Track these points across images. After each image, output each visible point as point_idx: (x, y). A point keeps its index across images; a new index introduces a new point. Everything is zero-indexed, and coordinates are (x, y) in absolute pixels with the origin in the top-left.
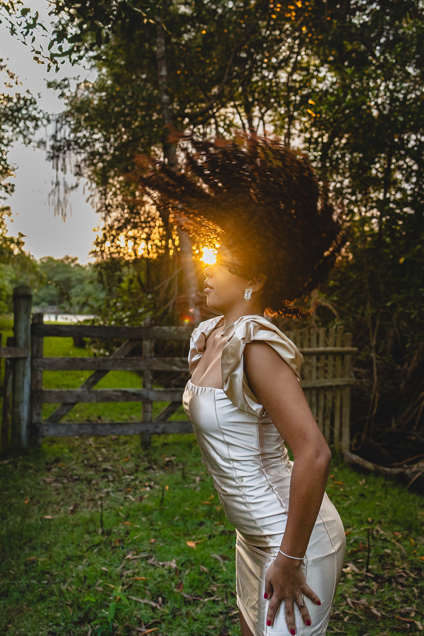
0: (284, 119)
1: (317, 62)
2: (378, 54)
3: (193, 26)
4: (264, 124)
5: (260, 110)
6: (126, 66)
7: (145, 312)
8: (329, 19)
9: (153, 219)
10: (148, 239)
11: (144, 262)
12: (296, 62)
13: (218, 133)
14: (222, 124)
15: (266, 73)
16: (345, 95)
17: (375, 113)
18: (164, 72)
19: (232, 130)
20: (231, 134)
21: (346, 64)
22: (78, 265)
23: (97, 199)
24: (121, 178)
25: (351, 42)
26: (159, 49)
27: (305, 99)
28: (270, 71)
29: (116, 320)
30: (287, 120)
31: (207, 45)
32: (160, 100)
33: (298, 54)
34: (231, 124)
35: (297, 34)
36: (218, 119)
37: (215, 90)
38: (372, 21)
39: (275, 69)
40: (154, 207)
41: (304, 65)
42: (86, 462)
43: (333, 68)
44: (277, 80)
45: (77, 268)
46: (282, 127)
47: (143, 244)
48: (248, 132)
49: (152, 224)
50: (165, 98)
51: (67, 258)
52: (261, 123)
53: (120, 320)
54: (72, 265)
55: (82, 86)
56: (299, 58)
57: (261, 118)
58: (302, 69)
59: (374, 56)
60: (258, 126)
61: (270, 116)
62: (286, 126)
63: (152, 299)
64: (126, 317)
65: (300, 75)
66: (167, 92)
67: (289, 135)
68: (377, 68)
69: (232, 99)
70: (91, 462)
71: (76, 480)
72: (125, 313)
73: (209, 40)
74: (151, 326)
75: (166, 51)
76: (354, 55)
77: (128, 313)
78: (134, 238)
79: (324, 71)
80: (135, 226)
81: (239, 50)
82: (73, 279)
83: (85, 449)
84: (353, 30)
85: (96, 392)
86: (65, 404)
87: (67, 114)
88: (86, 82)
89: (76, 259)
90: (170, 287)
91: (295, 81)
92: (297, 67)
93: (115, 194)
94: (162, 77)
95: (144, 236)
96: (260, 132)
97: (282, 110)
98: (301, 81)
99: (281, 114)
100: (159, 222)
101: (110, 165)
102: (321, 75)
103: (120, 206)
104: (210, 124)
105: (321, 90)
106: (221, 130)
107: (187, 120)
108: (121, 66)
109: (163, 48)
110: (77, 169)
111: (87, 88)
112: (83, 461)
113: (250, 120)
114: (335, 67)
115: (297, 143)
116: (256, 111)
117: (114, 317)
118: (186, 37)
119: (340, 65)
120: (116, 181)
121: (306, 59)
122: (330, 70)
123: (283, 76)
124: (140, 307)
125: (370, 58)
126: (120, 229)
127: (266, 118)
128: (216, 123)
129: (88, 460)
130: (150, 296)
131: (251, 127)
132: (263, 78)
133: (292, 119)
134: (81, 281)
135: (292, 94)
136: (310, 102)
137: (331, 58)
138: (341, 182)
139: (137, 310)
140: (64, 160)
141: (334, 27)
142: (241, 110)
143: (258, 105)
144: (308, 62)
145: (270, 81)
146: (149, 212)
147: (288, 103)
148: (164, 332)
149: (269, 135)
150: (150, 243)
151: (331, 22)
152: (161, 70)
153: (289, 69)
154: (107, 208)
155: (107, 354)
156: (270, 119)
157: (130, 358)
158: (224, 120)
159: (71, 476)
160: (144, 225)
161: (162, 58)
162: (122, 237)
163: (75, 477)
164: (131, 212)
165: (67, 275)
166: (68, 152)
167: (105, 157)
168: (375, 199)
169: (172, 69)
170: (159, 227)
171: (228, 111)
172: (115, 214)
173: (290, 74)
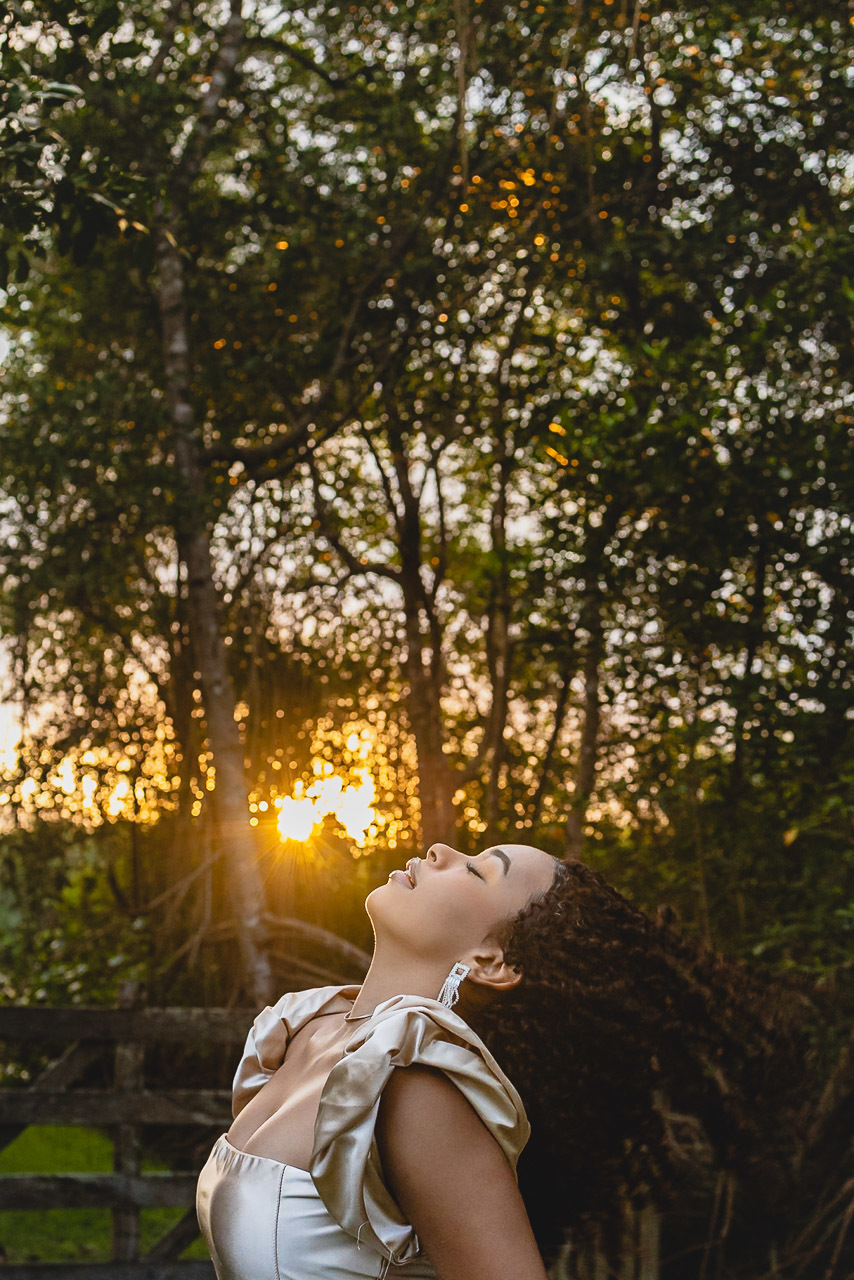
0: (490, 466)
1: (575, 324)
2: (729, 307)
3: (256, 227)
4: (438, 479)
5: (429, 442)
6: (83, 329)
7: (125, 966)
8: (603, 215)
9: (151, 722)
10: (135, 774)
11: (125, 833)
12: (522, 323)
13: (319, 502)
14: (329, 477)
15: (443, 350)
16: (644, 412)
17: (723, 455)
18: (179, 346)
19: (358, 494)
20: (353, 503)
21: (649, 328)
24: (67, 615)
25: (660, 273)
26: (169, 286)
27: (543, 415)
28: (454, 345)
29: (48, 986)
30: (497, 468)
31: (292, 276)
32: (168, 416)
33: (526, 301)
34: (354, 479)
35: (522, 254)
36: (321, 466)
37: (313, 391)
38: (716, 224)
39: (470, 338)
40: (152, 689)
41: (543, 331)
43: (615, 339)
44: (472, 367)
46: (485, 487)
47: (122, 786)
48: (397, 498)
49: (146, 734)
50: (182, 410)
52: (431, 475)
53: (59, 988)
56: (529, 312)
57: (432, 464)
58: (537, 340)
59: (719, 313)
60: (423, 483)
61: (455, 457)
62: (496, 486)
63: (145, 930)
64: (75, 979)
65: (531, 354)
66: (186, 396)
67: (501, 508)
68: (729, 340)
69: (354, 414)
72: (73, 967)
73: (300, 265)
74: (138, 1005)
75: (187, 292)
76: (668, 307)
77: (82, 968)
78: (101, 771)
79: (591, 346)
80: (101, 739)
81: (377, 290)
84: (665, 248)
90: (191, 898)
91: (517, 371)
92: (522, 334)
93: (51, 657)
94: (174, 356)
95: (126, 765)
96: (428, 498)
97: (485, 444)
98: (532, 372)
99: (482, 455)
100: (165, 730)
101: (38, 582)
102: (585, 356)
103: (64, 686)
104: (299, 477)
105: (586, 396)
106: (327, 493)
107: (238, 468)
108: (68, 328)
109: (178, 284)
113: (403, 466)
114: (623, 336)
115: (523, 529)
116: (418, 447)
117: (45, 977)
118: (238, 255)
119: (632, 333)
120: (54, 624)
121: (546, 315)
122: (607, 344)
123: (487, 358)
124: (114, 953)
125: (708, 315)
126: (62, 747)
127: (444, 463)
128: (315, 474)
130: (138, 924)
131: (406, 488)
132: (436, 362)
133: (510, 466)
135: (510, 403)
136: (555, 428)
137: (611, 315)
138: (638, 630)
139: (104, 961)
141: (619, 236)
142: (380, 443)
143: (422, 430)
144: (551, 323)
145: (455, 368)
146: (139, 703)
147: (499, 427)
148: (171, 1021)
149: (453, 506)
150: (141, 783)
151: (607, 225)
152: (171, 339)
153: (503, 341)
154: (29, 694)
155: (25, 1075)
156: (455, 465)
157: (81, 1091)
158: (335, 468)
160: (125, 737)
161: (174, 311)
162: (67, 765)
164: (92, 701)
167: (25, 560)
168: (724, 675)
169: (199, 336)
170: (166, 741)
171: (346, 443)
172: (50, 707)
173: (506, 353)
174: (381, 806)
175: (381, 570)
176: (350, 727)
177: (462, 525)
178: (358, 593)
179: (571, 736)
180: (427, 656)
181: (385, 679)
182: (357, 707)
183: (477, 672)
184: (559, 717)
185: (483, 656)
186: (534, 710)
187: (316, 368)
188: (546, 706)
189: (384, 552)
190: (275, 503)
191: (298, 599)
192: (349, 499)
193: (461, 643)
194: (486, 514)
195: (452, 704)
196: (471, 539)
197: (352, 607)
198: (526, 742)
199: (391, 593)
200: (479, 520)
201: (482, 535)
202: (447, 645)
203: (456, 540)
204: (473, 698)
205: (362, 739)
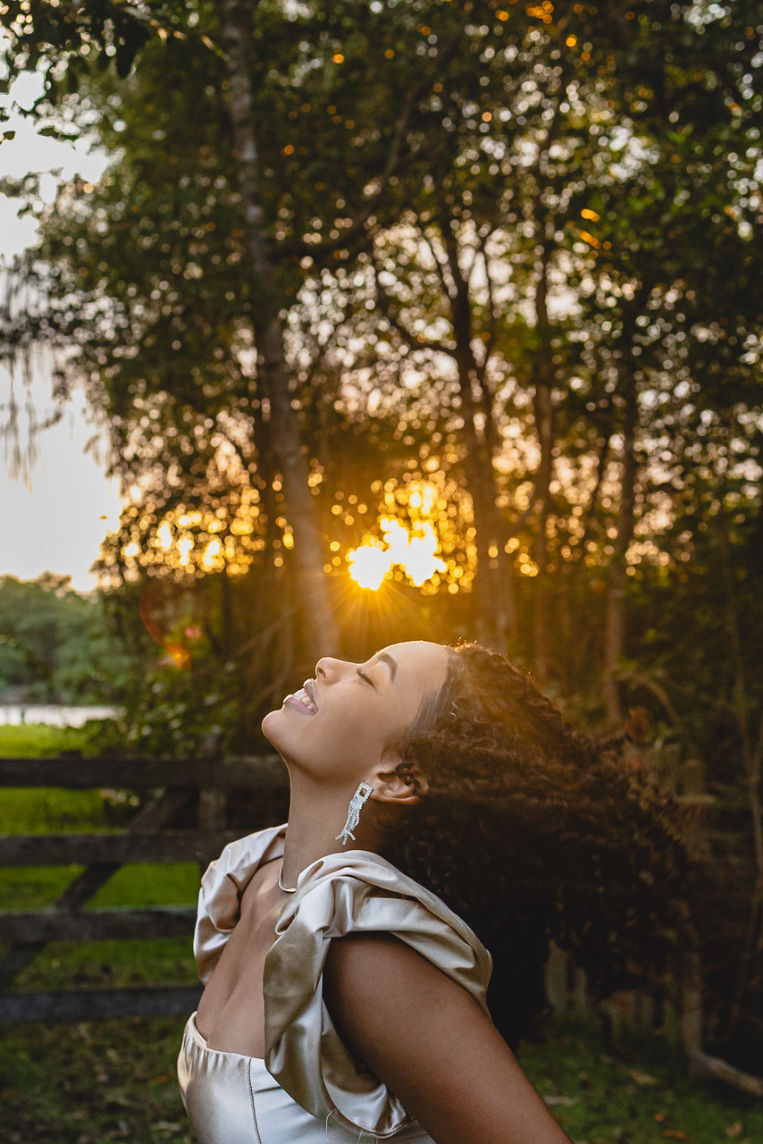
0: (531, 249)
1: (606, 115)
2: (748, 94)
3: (314, 41)
4: (487, 262)
5: (477, 229)
6: (165, 145)
7: (220, 704)
8: (629, 16)
9: (237, 488)
10: (223, 535)
11: (217, 586)
12: (559, 118)
13: (380, 287)
14: (390, 264)
15: (488, 145)
16: (671, 193)
17: (745, 230)
18: (249, 154)
19: (415, 279)
20: (410, 286)
21: (674, 117)
22: (72, 594)
23: (105, 445)
24: (161, 397)
25: (684, 65)
26: (240, 101)
27: (579, 202)
28: (496, 140)
29: (152, 725)
30: (539, 251)
31: (348, 90)
32: (241, 219)
33: (562, 97)
34: (412, 266)
35: (555, 54)
36: (380, 254)
37: (370, 189)
38: (733, 17)
39: (510, 133)
40: (236, 460)
41: (578, 124)
42: (68, 1086)
43: (643, 126)
44: (514, 161)
45: (70, 601)
46: (527, 268)
47: (214, 546)
48: (449, 279)
49: (234, 498)
50: (254, 212)
51: (48, 578)
52: (480, 259)
53: (163, 725)
54: (60, 594)
55: (69, 190)
56: (564, 108)
57: (480, 248)
58: (572, 132)
59: (738, 99)
60: (473, 265)
61: (500, 242)
62: (538, 265)
63: (237, 672)
64: (177, 717)
65: (565, 145)
66: (256, 199)
67: (543, 288)
68: (747, 124)
69: (407, 205)
70: (80, 1087)
71: (43, 1134)
72: (172, 707)
73: (354, 76)
75: (255, 107)
76: (691, 98)
77: (181, 708)
78: (196, 531)
79: (622, 137)
80: (195, 503)
81: (425, 93)
82: (62, 625)
83: (69, 1052)
84: (688, 41)
85: (90, 917)
86: (19, 946)
87: (35, 255)
88: (77, 180)
89: (68, 579)
90: (274, 643)
91: (554, 162)
92: (560, 129)
93: (149, 434)
94: (245, 164)
95: (215, 526)
96: (477, 280)
97: (528, 229)
98: (570, 161)
99: (523, 239)
100: (251, 495)
101: (132, 370)
102: (616, 145)
103: (161, 461)
104: (361, 266)
105: (617, 183)
106: (387, 279)
107: (307, 262)
108: (154, 145)
109: (246, 100)
110: (58, 381)
111: (79, 194)
112: (60, 1085)
113: (453, 249)
114: (649, 125)
115: (563, 304)
116: (467, 234)
117: (150, 716)
118: (301, 71)
119: (659, 122)
120: (151, 405)
121: (580, 109)
122: (636, 133)
123: (527, 151)
124: (209, 691)
125: (729, 102)
126: (160, 513)
127: (491, 248)
128: (374, 262)
129: (73, 1079)
130: (230, 667)
131: (456, 272)
132: (485, 158)
133: (550, 249)
134: (79, 629)
135: (549, 189)
136: (588, 214)
137: (640, 107)
138: (671, 392)
139: (200, 699)
140: (27, 362)
141: (644, 33)
142: (432, 231)
143: (472, 218)
144: (585, 117)
145: (499, 162)
146: (225, 473)
147: (541, 213)
148: (249, 769)
149: (501, 286)
150: (230, 541)
151: (635, 24)
152: (242, 150)
153: (542, 135)
154: (131, 466)
155: (135, 802)
156: (502, 249)
157: (170, 833)
158: (394, 256)
159: (31, 1124)
160: (215, 502)
161: (244, 123)
162: (164, 530)
163: (40, 1128)
164: (185, 472)
165: (48, 617)
166: (35, 346)
167: (118, 352)
168: (750, 430)
169: (268, 146)
170: (252, 504)
171: (404, 234)
172: (149, 479)
173: (544, 146)
174: (444, 555)
175: (436, 346)
176: (414, 486)
177: (509, 303)
178: (418, 367)
179: (612, 487)
180: (479, 421)
181: (444, 442)
182: (419, 468)
183: (526, 434)
184: (600, 471)
185: (530, 419)
186: (577, 466)
187: (373, 167)
188: (588, 462)
189: (439, 330)
190: (342, 290)
191: (364, 374)
192: (408, 283)
193: (510, 408)
194: (531, 291)
195: (504, 463)
196: (518, 315)
197: (412, 379)
198: (571, 494)
199: (446, 366)
200: (523, 297)
201: (528, 312)
202: (498, 410)
203: (504, 317)
204: (522, 457)
205: (425, 496)
